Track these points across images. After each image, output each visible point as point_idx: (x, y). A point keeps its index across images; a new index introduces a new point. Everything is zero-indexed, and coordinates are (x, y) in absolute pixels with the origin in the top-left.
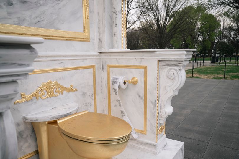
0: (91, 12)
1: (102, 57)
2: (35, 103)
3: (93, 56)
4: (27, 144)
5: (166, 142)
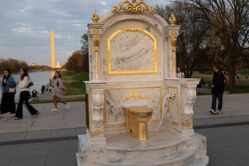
0: (159, 58)
1: (166, 82)
2: (127, 101)
3: (160, 81)
4: (122, 118)
5: (193, 134)
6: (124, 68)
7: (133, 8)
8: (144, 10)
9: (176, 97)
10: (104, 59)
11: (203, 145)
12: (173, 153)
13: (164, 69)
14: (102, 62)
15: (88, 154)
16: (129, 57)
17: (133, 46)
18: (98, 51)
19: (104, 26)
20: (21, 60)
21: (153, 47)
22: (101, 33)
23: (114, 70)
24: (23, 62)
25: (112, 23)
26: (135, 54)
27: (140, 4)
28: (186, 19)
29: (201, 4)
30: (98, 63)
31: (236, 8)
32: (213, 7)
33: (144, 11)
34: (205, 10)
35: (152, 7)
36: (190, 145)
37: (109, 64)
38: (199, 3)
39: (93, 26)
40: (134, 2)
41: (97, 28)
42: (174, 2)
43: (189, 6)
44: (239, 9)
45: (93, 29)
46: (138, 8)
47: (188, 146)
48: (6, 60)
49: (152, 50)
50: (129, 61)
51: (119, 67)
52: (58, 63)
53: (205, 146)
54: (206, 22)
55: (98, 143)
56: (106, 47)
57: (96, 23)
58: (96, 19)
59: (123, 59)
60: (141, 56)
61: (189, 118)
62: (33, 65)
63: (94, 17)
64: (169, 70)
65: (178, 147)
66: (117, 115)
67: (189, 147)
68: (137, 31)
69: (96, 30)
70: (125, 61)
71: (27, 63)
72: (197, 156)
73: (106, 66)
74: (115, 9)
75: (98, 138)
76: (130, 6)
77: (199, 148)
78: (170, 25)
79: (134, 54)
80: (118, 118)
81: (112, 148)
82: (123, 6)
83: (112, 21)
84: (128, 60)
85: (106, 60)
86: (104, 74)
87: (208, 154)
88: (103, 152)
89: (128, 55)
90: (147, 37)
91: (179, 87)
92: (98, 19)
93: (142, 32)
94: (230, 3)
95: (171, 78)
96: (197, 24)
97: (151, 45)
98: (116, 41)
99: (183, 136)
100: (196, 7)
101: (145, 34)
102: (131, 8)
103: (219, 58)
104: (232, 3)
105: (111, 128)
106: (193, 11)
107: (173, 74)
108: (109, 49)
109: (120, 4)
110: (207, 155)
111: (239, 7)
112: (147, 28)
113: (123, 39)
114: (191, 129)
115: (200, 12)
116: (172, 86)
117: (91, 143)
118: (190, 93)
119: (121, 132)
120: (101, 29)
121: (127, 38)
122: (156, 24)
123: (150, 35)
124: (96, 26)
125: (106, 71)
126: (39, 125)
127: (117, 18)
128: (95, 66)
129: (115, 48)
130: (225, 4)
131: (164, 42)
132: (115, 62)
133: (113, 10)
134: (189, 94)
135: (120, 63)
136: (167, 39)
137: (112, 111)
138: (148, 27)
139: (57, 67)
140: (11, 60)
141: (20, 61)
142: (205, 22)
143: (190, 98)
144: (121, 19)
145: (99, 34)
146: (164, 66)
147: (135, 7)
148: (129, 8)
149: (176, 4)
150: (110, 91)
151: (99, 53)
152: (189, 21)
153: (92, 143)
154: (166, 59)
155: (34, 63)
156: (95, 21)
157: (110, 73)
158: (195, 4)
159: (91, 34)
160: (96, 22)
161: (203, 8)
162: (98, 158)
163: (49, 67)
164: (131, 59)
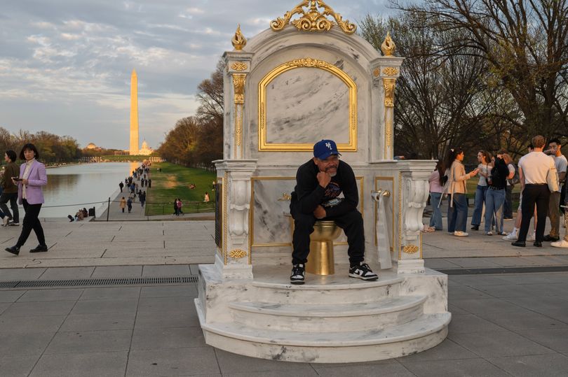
1: (373, 168)
3: (361, 167)
5: (422, 268)
6: (290, 138)
7: (312, 22)
8: (332, 26)
9: (391, 196)
10: (252, 121)
11: (441, 291)
12: (380, 299)
13: (370, 143)
14: (249, 125)
15: (219, 291)
16: (301, 118)
17: (310, 96)
18: (242, 104)
19: (255, 58)
20: (65, 137)
21: (348, 99)
22: (248, 71)
23: (270, 142)
24: (68, 141)
25: (270, 51)
26: (313, 112)
27: (325, 15)
28: (435, 49)
29: (471, 14)
30: (241, 127)
31: (551, 24)
32: (498, 22)
33: (332, 29)
34: (479, 30)
35: (347, 22)
36: (415, 289)
37: (262, 130)
38: (465, 13)
39: (235, 56)
40: (312, 12)
41: (241, 61)
42: (409, 10)
43: (442, 18)
44: (560, 27)
45: (234, 63)
46: (321, 23)
47: (410, 290)
48: (33, 136)
49: (346, 105)
50: (301, 126)
51: (280, 136)
52: (145, 144)
53: (444, 291)
54: (481, 56)
55: (238, 274)
56: (257, 97)
57: (239, 51)
58: (240, 42)
59: (288, 122)
60: (325, 117)
61: (415, 238)
62: (91, 147)
63: (237, 39)
64: (379, 144)
65: (390, 290)
66: (274, 230)
67: (412, 291)
68: (317, 67)
69: (239, 63)
70: (293, 125)
71: (78, 142)
72: (427, 310)
73: (257, 134)
74: (276, 25)
75: (237, 266)
76: (305, 19)
77: (433, 296)
78: (384, 57)
79: (310, 113)
80: (276, 235)
81: (263, 284)
82: (292, 20)
83: (270, 48)
84: (299, 123)
85: (256, 123)
86: (252, 149)
87: (450, 308)
88: (246, 290)
89: (300, 115)
90: (337, 80)
91: (396, 175)
92: (244, 43)
93: (327, 69)
94: (539, 14)
95: (383, 160)
96: (460, 59)
97: (344, 96)
98: (276, 87)
99: (401, 272)
100: (458, 20)
101: (333, 73)
102: (307, 23)
103: (513, 140)
104: (542, 13)
105: (263, 252)
106: (452, 30)
107: (385, 153)
108: (262, 101)
109: (286, 15)
110: (448, 311)
111: (559, 22)
112: (338, 62)
113: (290, 82)
114: (418, 259)
115: (467, 32)
116: (384, 176)
117: (224, 275)
118: (417, 186)
119: (282, 261)
120: (249, 62)
121: (298, 80)
122: (355, 53)
123: (344, 76)
124: (240, 56)
125: (255, 142)
126: (117, 256)
127: (280, 42)
128: (236, 132)
129: (275, 100)
130: (527, 14)
131: (370, 90)
132: (274, 126)
133: (272, 25)
134: (415, 188)
135: (282, 129)
136: (376, 83)
137: (265, 220)
138: (339, 59)
139: (141, 154)
140: (44, 136)
141: (63, 139)
142: (479, 56)
143: (417, 198)
144: (287, 44)
145: (245, 71)
146: (369, 137)
147: (316, 21)
148: (302, 23)
149: (412, 14)
150: (262, 182)
151: (244, 107)
152: (441, 53)
153: (226, 274)
154: (374, 123)
155: (92, 144)
156: (239, 46)
157: (263, 147)
158: (457, 15)
159: (229, 71)
160: (241, 48)
161: (474, 24)
162: (237, 300)
163: (124, 153)
164: (305, 122)
